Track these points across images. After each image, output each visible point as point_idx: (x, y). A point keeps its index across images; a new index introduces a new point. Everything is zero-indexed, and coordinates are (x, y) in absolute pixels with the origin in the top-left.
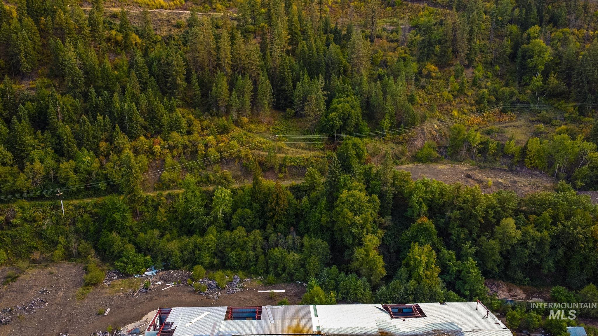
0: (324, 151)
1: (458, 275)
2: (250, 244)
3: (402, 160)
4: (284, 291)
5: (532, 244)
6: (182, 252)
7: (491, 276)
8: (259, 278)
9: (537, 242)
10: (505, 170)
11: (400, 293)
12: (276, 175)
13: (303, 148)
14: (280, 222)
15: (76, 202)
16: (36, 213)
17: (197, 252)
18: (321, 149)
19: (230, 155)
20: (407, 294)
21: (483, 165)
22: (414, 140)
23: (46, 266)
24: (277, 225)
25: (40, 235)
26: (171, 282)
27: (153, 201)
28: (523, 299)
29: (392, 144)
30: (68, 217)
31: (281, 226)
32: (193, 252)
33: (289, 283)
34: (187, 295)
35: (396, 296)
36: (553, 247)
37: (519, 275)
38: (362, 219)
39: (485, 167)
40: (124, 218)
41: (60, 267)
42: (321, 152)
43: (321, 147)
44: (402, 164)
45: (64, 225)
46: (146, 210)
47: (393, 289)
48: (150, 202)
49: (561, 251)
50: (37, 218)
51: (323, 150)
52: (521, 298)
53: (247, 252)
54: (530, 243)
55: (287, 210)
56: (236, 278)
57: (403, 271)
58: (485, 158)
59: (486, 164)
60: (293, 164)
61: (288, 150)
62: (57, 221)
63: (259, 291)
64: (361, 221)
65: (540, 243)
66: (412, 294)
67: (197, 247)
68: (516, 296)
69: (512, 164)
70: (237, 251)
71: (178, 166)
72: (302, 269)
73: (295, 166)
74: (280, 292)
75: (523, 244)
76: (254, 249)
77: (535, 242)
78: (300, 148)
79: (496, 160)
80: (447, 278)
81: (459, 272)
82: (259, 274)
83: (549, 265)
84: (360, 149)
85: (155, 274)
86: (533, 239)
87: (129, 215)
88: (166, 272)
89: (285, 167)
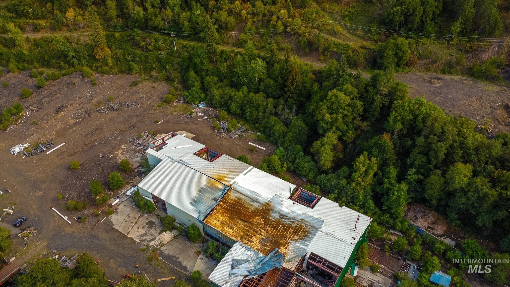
1: (387, 192)
2: (262, 108)
3: (452, 70)
4: (264, 149)
5: (473, 196)
6: (222, 98)
8: (258, 134)
9: (478, 196)
11: (331, 185)
12: (320, 56)
13: (359, 36)
14: (293, 97)
15: (185, 42)
16: (162, 45)
17: (230, 101)
18: (375, 41)
19: (292, 30)
20: (335, 187)
22: (481, 51)
23: (154, 82)
24: (289, 99)
25: (159, 60)
26: (206, 115)
27: (226, 54)
28: (438, 236)
29: (454, 50)
30: (177, 52)
31: (291, 101)
32: (227, 101)
34: (208, 128)
35: (327, 186)
38: (332, 118)
40: (202, 63)
41: (160, 85)
42: (374, 43)
43: (376, 38)
44: (450, 73)
45: (174, 57)
46: (220, 60)
47: (328, 180)
48: (224, 55)
49: (502, 214)
50: (161, 49)
51: (376, 41)
52: (436, 233)
53: (258, 112)
54: (470, 194)
55: (300, 90)
56: (243, 128)
57: (344, 169)
60: (336, 50)
61: (343, 35)
62: (171, 53)
63: (249, 143)
64: (330, 120)
65: (481, 199)
66: (339, 189)
67: (231, 98)
68: (432, 229)
70: (252, 110)
71: (254, 31)
72: (282, 139)
73: (337, 53)
74: (261, 149)
75: (464, 191)
76: (264, 112)
77: (476, 195)
78: (356, 35)
80: (378, 189)
82: (260, 131)
83: (484, 220)
85: (203, 107)
86: (477, 191)
87: (206, 62)
88: (208, 108)
89: (328, 51)
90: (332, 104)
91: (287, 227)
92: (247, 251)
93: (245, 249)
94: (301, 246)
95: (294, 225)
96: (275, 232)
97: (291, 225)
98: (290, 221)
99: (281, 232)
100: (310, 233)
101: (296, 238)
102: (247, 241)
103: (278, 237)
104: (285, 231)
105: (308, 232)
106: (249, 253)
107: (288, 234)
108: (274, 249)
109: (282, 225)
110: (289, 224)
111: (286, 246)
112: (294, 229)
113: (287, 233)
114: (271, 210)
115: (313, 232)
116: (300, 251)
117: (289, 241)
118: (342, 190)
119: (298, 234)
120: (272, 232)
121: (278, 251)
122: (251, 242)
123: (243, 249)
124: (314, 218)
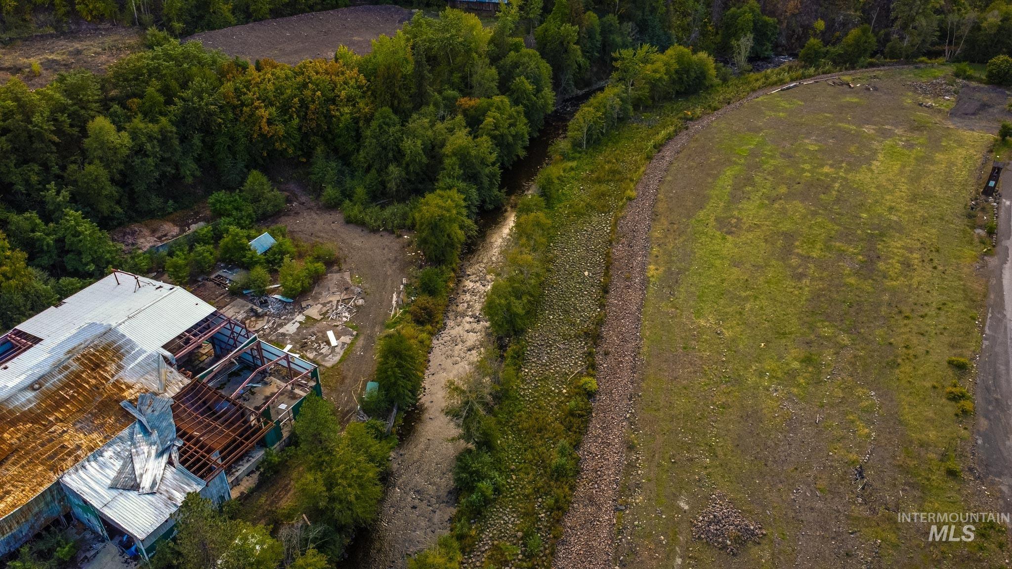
5: (153, 147)
7: (115, 223)
9: (158, 140)
10: (51, 36)
28: (177, 235)
36: (184, 139)
37: (156, 202)
39: (11, 39)
49: (197, 140)
52: (174, 234)
54: (148, 146)
59: (12, 34)
65: (164, 141)
68: (165, 235)
69: (59, 21)
75: (139, 151)
77: (155, 142)
79: (24, 20)
81: (60, 241)
83: (190, 168)
86: (150, 138)
91: (73, 381)
92: (100, 459)
93: (93, 463)
94: (137, 362)
95: (75, 366)
96: (73, 405)
97: (72, 372)
98: (60, 372)
99: (79, 394)
100: (114, 342)
101: (112, 368)
102: (73, 458)
103: (89, 401)
104: (81, 386)
105: (109, 345)
106: (108, 453)
107: (93, 382)
108: (122, 409)
109: (62, 389)
110: (66, 377)
111: (124, 387)
112: (89, 367)
113: (88, 383)
115: (114, 338)
116: (149, 364)
117: (112, 380)
119: (105, 363)
120: (68, 410)
121: (130, 401)
122: (79, 447)
123: (88, 467)
124: (74, 336)
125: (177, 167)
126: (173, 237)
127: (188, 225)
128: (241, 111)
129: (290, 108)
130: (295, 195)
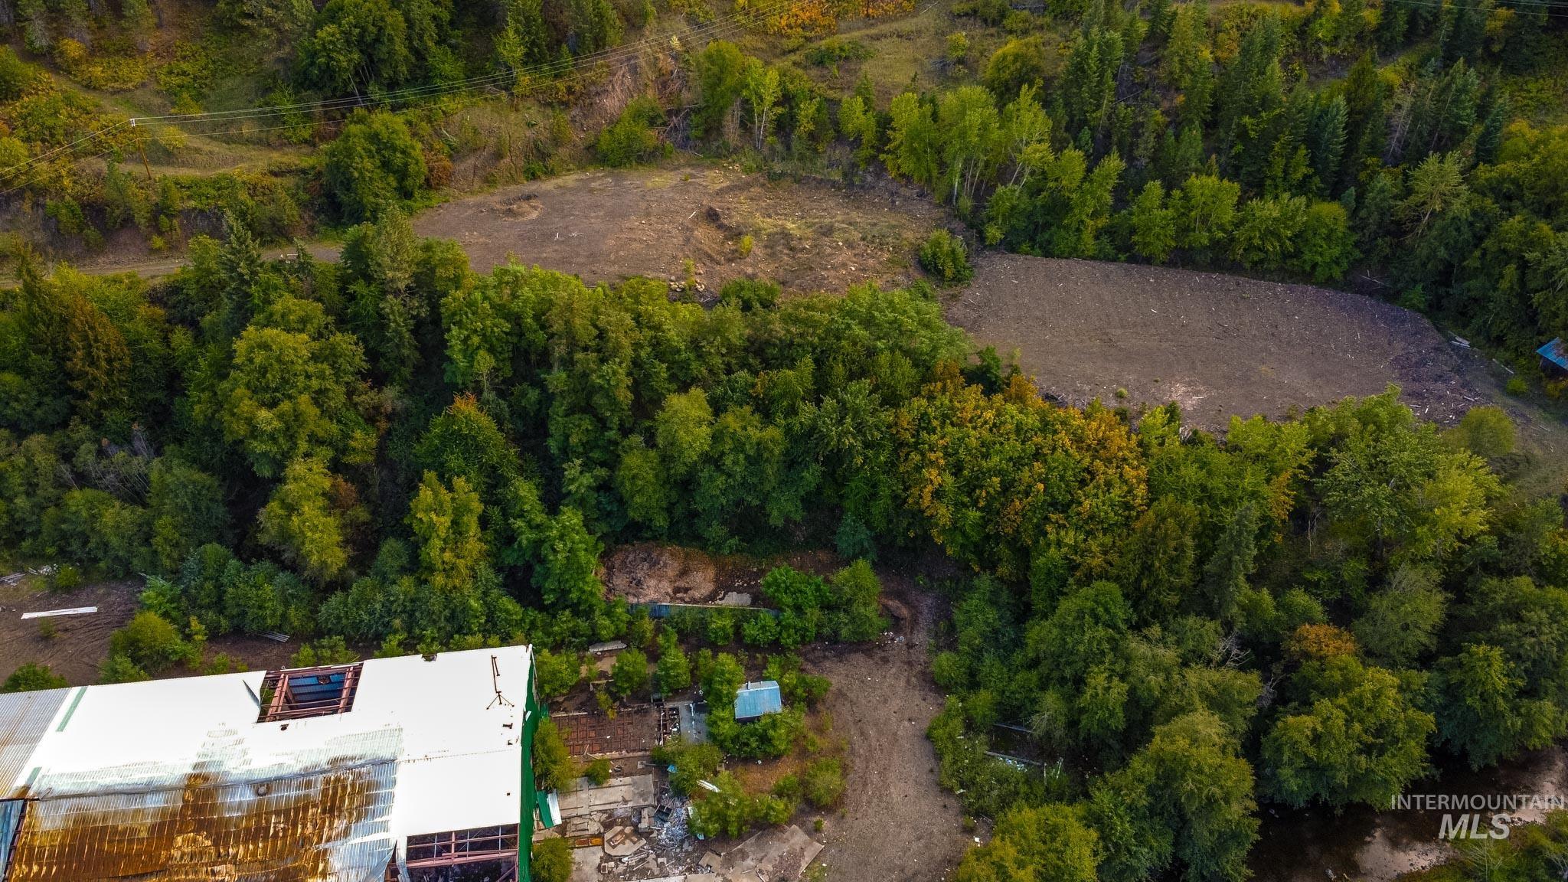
0: (314, 145)
1: (538, 553)
2: (15, 479)
3: (550, 163)
4: (93, 609)
5: (735, 463)
7: (649, 534)
8: (46, 570)
9: (748, 457)
10: (834, 184)
11: (371, 613)
12: (147, 238)
13: (248, 141)
14: (116, 403)
18: (306, 142)
20: (389, 612)
21: (778, 167)
22: (598, 94)
24: (105, 413)
28: (705, 600)
29: (534, 110)
31: (114, 417)
33: (123, 580)
35: (361, 621)
36: (791, 463)
37: (716, 530)
38: (280, 417)
39: (782, 174)
42: (306, 149)
43: (306, 134)
44: (550, 173)
47: (357, 603)
49: (812, 475)
51: (311, 143)
52: (697, 595)
53: (10, 500)
54: (728, 461)
55: (133, 370)
57: (390, 549)
58: (789, 148)
59: (788, 167)
60: (192, 203)
61: (198, 150)
63: (26, 615)
64: (276, 424)
65: (755, 461)
66: (403, 612)
68: (686, 590)
69: (854, 165)
72: (143, 549)
73: (202, 211)
74: (82, 615)
75: (712, 460)
76: (31, 489)
77: (741, 457)
78: (240, 140)
79: (815, 150)
80: (510, 558)
81: (538, 544)
82: (47, 559)
83: (783, 509)
84: (394, 149)
86: (739, 447)
89: (170, 216)
90: (264, 376)
91: (297, 810)
94: (367, 839)
95: (315, 792)
96: (265, 848)
97: (307, 797)
98: (298, 788)
99: (284, 837)
100: (378, 785)
101: (340, 825)
103: (280, 858)
104: (295, 827)
105: (370, 786)
107: (309, 830)
109: (279, 814)
110: (297, 799)
111: (321, 867)
112: (323, 803)
113: (304, 827)
114: (216, 788)
115: (382, 779)
116: (371, 855)
117: (322, 847)
118: (414, 611)
119: (341, 812)
120: (254, 854)
124: (366, 736)
125: (766, 497)
126: (694, 601)
127: (729, 589)
128: (908, 454)
129: (981, 487)
130: (915, 622)
